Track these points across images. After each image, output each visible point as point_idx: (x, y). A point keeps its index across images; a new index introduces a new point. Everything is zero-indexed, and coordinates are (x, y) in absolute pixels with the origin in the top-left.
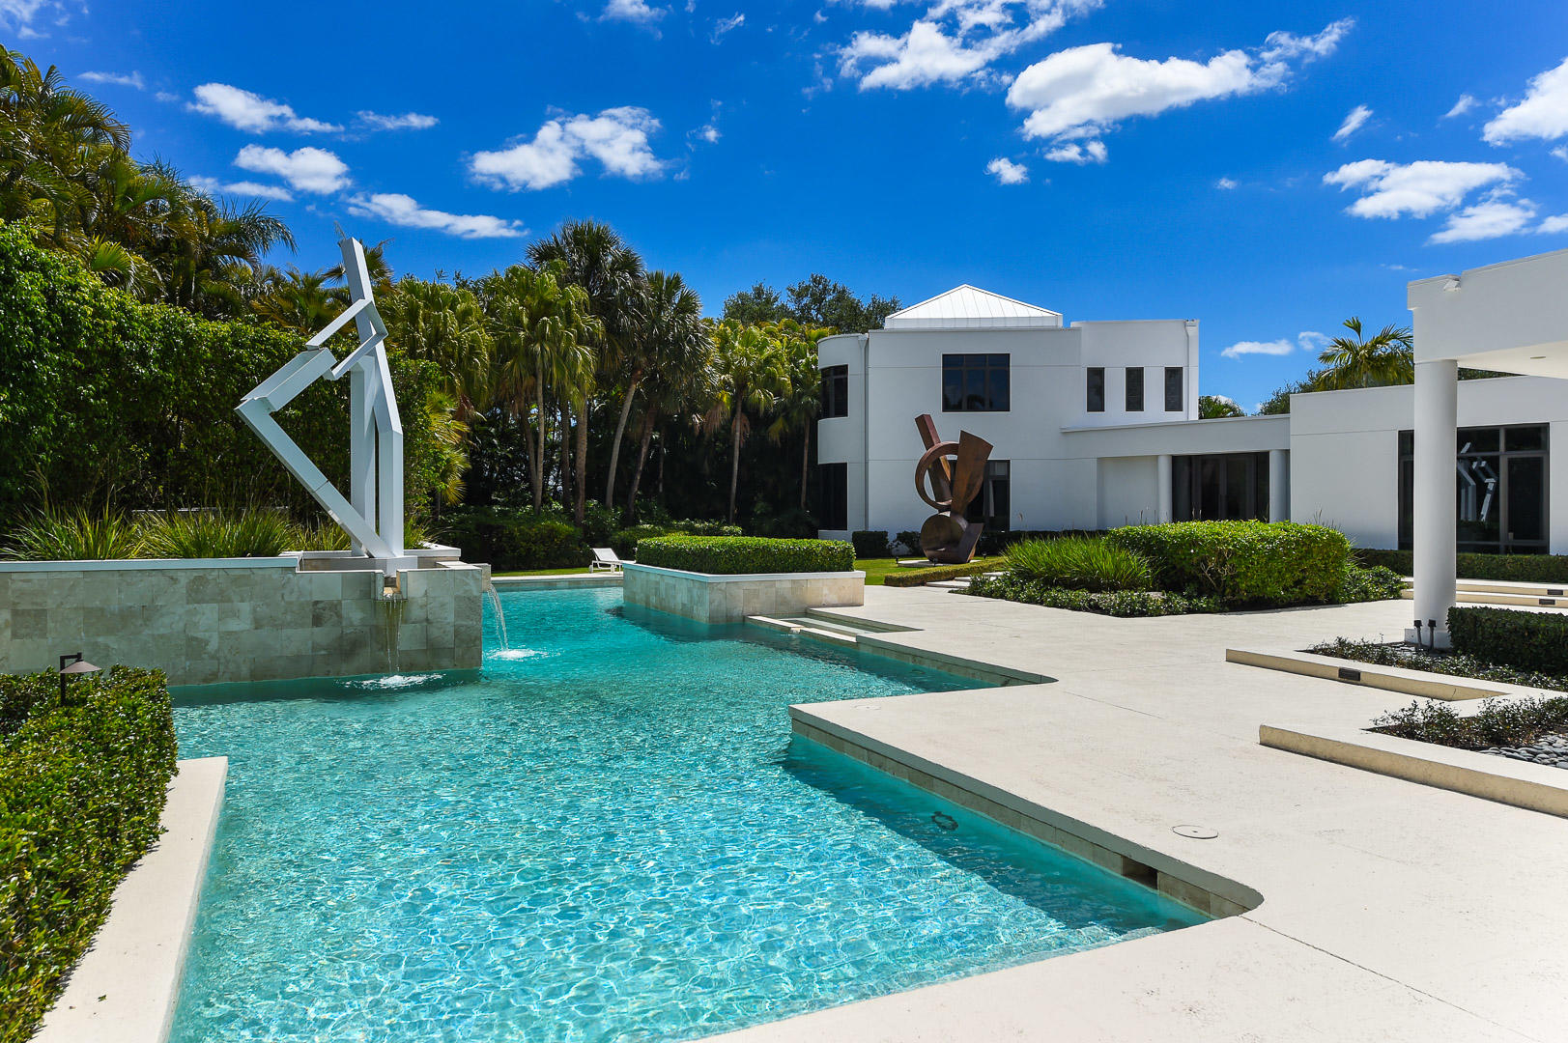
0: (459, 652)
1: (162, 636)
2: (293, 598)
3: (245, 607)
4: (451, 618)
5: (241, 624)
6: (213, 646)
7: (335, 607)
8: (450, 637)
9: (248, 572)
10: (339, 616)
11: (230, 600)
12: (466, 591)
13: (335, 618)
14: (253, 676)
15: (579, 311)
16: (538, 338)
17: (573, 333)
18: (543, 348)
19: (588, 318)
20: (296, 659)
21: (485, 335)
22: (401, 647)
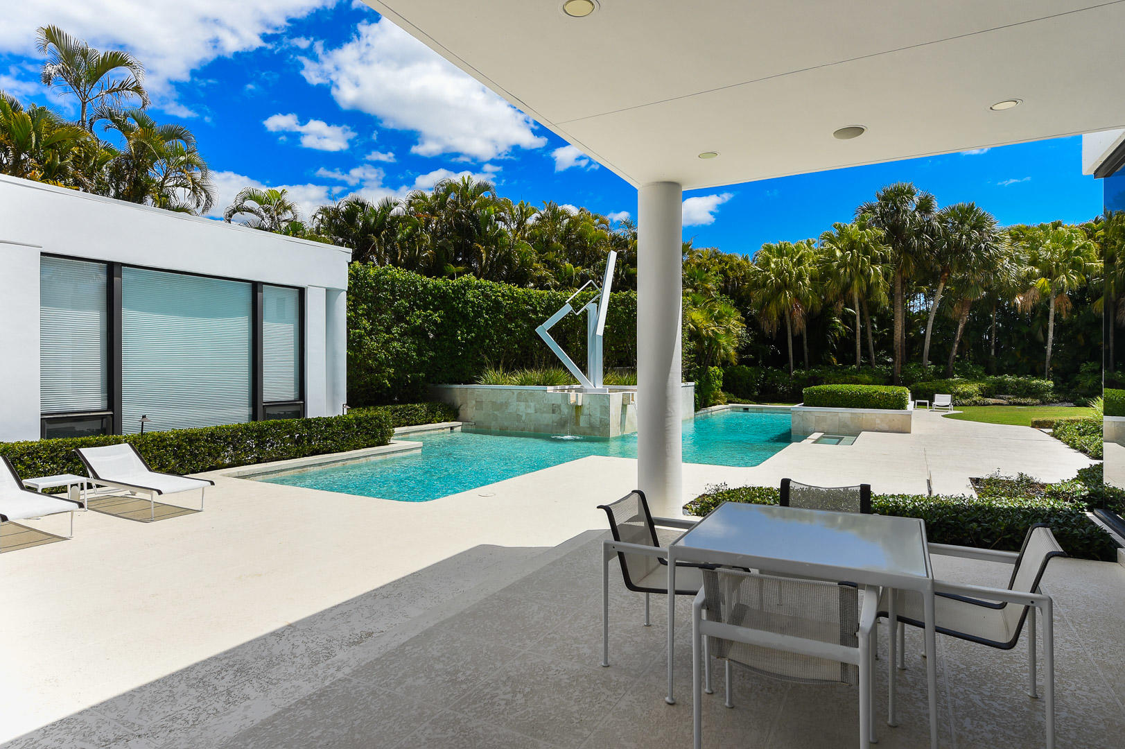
0: (601, 429)
1: (510, 413)
2: (546, 402)
3: (532, 404)
4: (599, 415)
5: (531, 411)
6: (523, 418)
7: (559, 406)
8: (598, 423)
10: (560, 410)
11: (527, 401)
12: (604, 403)
13: (559, 411)
14: (535, 430)
15: (875, 244)
16: (843, 264)
17: (867, 258)
18: (845, 271)
19: (883, 247)
20: (547, 425)
21: (808, 268)
22: (581, 425)
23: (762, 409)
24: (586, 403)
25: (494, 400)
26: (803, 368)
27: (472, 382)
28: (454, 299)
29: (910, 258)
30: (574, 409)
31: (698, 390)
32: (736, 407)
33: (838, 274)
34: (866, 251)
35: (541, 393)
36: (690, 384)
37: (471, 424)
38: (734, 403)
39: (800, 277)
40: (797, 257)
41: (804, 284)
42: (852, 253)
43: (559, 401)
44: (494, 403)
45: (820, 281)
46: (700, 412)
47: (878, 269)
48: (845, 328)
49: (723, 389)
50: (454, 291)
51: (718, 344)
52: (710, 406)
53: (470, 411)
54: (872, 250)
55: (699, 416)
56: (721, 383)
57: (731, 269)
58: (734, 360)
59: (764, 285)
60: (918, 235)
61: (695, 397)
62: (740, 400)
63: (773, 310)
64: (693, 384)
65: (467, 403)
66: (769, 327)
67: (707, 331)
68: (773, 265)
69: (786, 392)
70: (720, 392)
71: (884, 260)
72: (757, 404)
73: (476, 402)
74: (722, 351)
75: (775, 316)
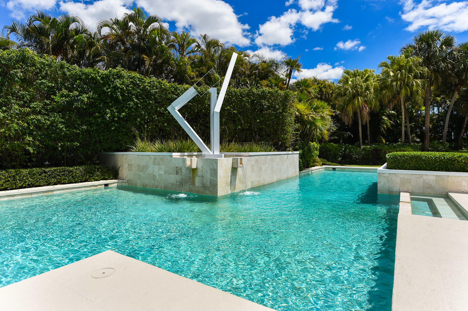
0: (211, 189)
1: (149, 173)
2: (172, 165)
3: (163, 167)
4: (209, 176)
5: (162, 172)
6: (157, 178)
7: (181, 169)
8: (208, 183)
9: (163, 157)
11: (160, 165)
12: (213, 167)
13: (181, 173)
14: (165, 188)
15: (416, 66)
16: (396, 79)
17: (411, 75)
18: (397, 83)
19: (421, 68)
20: (173, 184)
21: (373, 83)
22: (196, 185)
23: (344, 168)
24: (200, 166)
25: (139, 164)
26: (367, 144)
27: (127, 150)
28: (104, 85)
29: (438, 75)
30: (191, 172)
31: (301, 157)
32: (328, 168)
33: (392, 86)
34: (410, 70)
35: (169, 157)
36: (295, 152)
37: (124, 181)
38: (326, 165)
39: (367, 88)
40: (365, 78)
41: (370, 93)
42: (400, 72)
43: (180, 165)
44: (139, 166)
45: (380, 91)
46: (304, 171)
47: (418, 81)
48: (390, 123)
49: (320, 157)
50: (102, 78)
51: (316, 126)
52: (311, 167)
53: (125, 172)
54: (414, 71)
55: (303, 174)
56: (318, 152)
57: (325, 87)
58: (326, 138)
59: (345, 94)
60: (444, 60)
61: (299, 161)
62: (330, 163)
63: (350, 109)
64: (298, 152)
65: (123, 166)
66: (347, 120)
67: (308, 117)
68: (350, 83)
69: (358, 159)
70: (317, 158)
71: (422, 77)
72: (341, 165)
73: (129, 165)
74: (318, 130)
75: (351, 113)
